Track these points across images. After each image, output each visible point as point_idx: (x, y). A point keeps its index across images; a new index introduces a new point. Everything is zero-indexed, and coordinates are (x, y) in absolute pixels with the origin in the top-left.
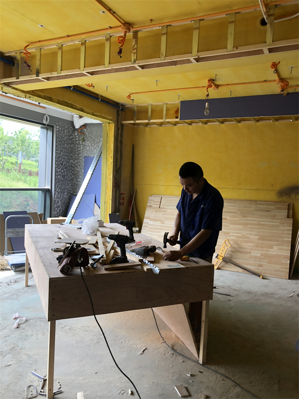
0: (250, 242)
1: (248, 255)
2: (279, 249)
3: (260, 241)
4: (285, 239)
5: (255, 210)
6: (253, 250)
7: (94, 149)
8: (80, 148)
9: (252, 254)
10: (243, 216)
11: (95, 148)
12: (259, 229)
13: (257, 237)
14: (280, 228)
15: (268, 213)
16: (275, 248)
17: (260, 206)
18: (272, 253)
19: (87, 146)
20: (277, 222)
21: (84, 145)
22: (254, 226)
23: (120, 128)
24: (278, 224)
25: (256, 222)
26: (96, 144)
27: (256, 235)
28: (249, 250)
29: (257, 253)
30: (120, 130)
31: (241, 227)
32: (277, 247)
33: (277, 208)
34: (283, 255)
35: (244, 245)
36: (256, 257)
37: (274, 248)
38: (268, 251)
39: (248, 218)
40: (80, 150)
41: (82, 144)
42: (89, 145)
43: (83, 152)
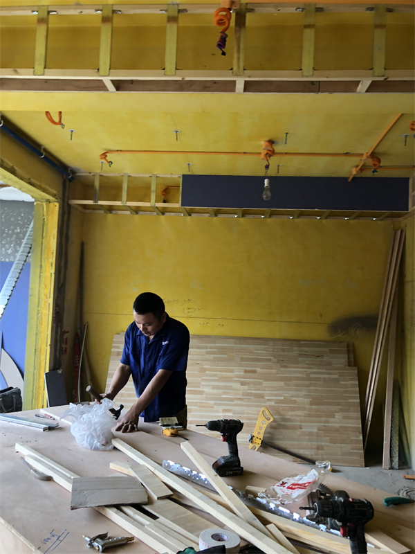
0: (298, 409)
1: (298, 432)
2: (344, 418)
3: (314, 407)
4: (350, 401)
5: (300, 354)
6: (305, 422)
9: (303, 430)
10: (282, 366)
12: (308, 386)
13: (308, 400)
14: (341, 383)
15: (319, 359)
16: (338, 416)
17: (306, 349)
18: (334, 425)
20: (335, 374)
22: (300, 382)
23: (66, 212)
24: (336, 376)
25: (304, 376)
27: (305, 396)
28: (299, 423)
29: (311, 428)
30: (66, 215)
31: (282, 384)
32: (340, 414)
33: (332, 352)
34: (351, 427)
35: (290, 414)
36: (311, 434)
37: (336, 417)
38: (329, 423)
39: (290, 369)
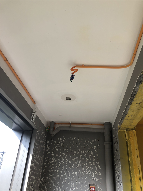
7: (72, 164)
8: (51, 160)
11: (73, 162)
19: (61, 159)
21: (57, 158)
26: (75, 157)
40: (51, 164)
41: (54, 156)
42: (64, 158)
43: (54, 166)
